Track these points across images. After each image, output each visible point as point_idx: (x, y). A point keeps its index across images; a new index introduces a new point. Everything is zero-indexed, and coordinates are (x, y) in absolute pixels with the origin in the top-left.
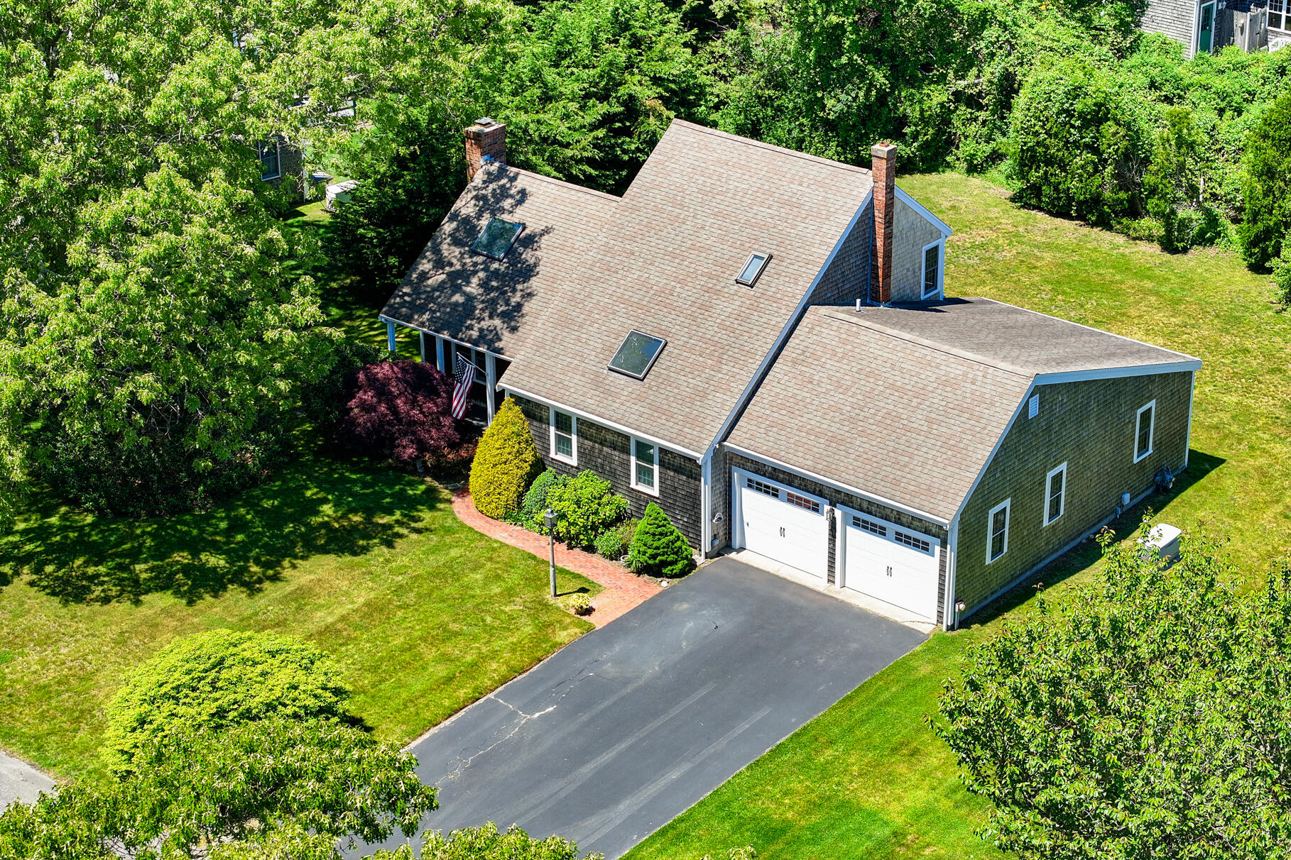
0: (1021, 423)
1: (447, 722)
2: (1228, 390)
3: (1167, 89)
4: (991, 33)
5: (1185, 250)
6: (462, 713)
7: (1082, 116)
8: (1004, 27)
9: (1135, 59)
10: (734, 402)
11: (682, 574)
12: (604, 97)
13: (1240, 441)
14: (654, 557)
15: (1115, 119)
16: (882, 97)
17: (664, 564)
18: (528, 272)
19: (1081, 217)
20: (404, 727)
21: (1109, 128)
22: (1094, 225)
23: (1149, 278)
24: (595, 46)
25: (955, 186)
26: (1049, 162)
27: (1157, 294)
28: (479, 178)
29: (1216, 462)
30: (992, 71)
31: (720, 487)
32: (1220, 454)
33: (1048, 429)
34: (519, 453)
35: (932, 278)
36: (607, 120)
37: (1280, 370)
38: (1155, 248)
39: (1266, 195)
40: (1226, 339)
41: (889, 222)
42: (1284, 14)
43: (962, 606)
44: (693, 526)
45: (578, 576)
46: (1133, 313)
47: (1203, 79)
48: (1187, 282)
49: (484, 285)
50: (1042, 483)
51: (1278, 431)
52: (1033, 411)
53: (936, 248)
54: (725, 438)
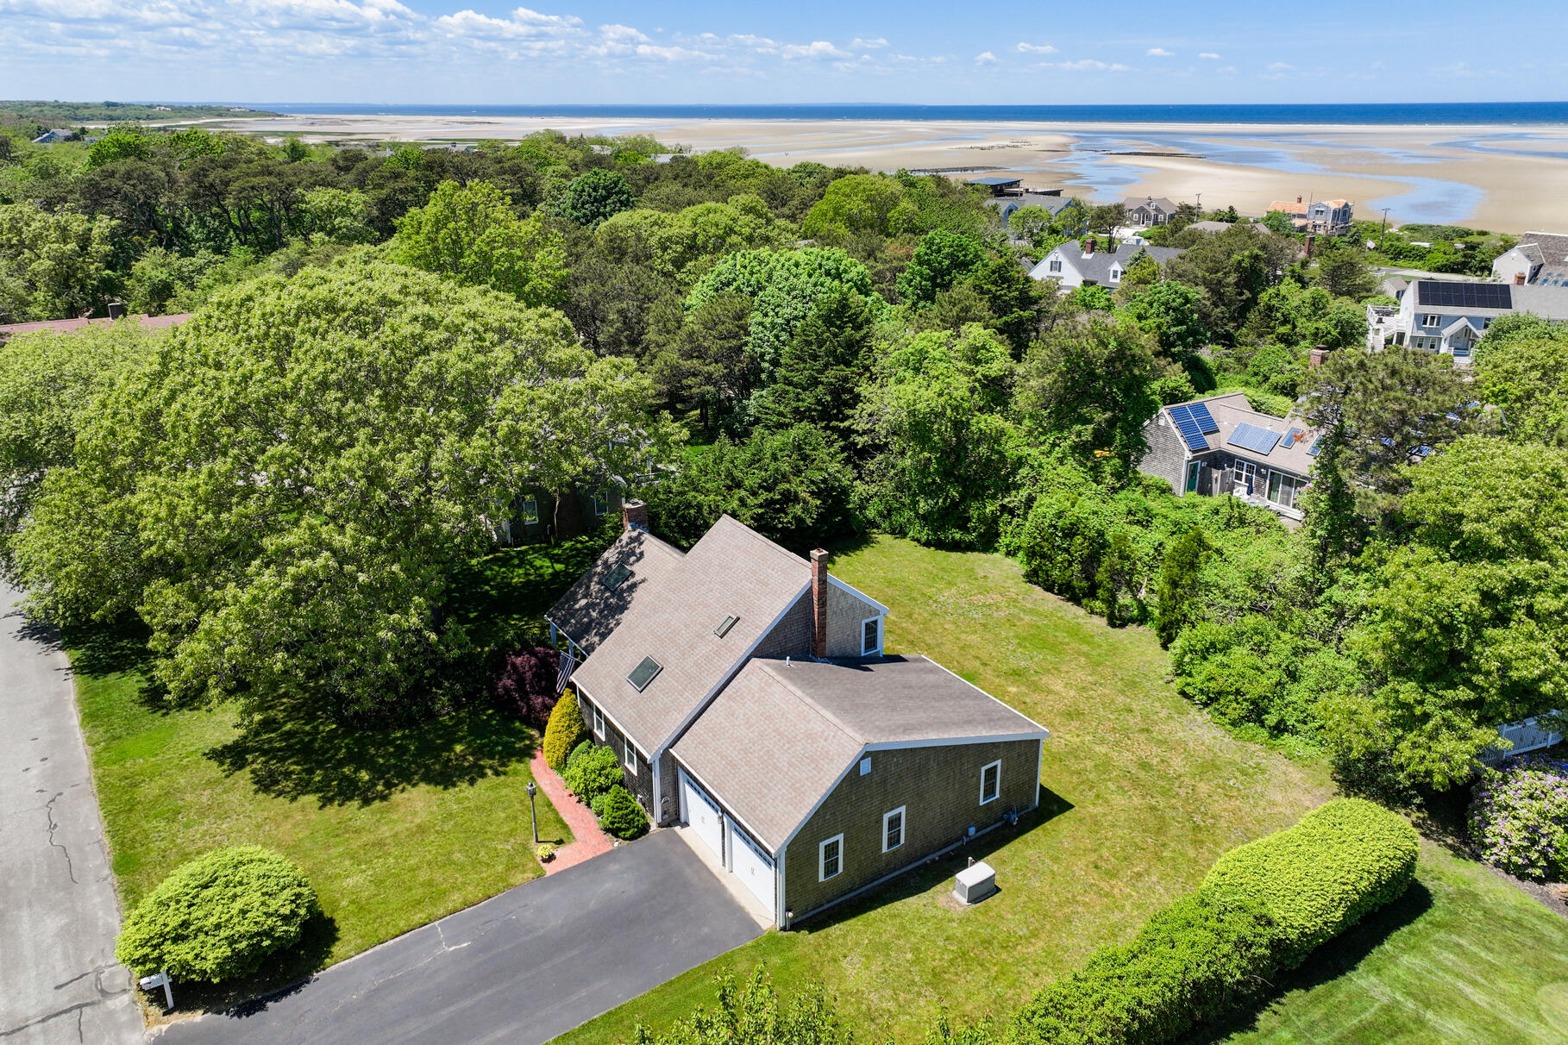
0: (852, 777)
1: (391, 942)
2: (1102, 742)
3: (1140, 516)
4: (1024, 471)
5: (1122, 626)
6: (407, 935)
7: (1063, 530)
8: (1032, 467)
9: (1122, 494)
11: (632, 838)
12: (769, 489)
13: (1091, 788)
14: (613, 823)
15: (1083, 534)
16: (955, 505)
17: (620, 829)
18: (622, 608)
19: (1060, 593)
20: (359, 941)
21: (1078, 540)
22: (1069, 600)
23: (1088, 643)
25: (995, 561)
26: (1043, 556)
27: (1086, 655)
28: (625, 537)
29: (1065, 806)
30: (1024, 493)
31: (669, 778)
32: (1069, 799)
33: (884, 781)
34: (569, 726)
35: (871, 642)
36: (768, 504)
37: (1148, 731)
38: (1104, 621)
39: (1171, 599)
40: (1121, 699)
41: (823, 604)
42: (1244, 473)
43: (790, 914)
44: (648, 804)
45: (565, 826)
46: (1064, 668)
47: (1164, 511)
48: (1113, 650)
49: (601, 612)
50: (880, 821)
51: (1124, 783)
52: (866, 767)
53: (875, 622)
54: (671, 746)
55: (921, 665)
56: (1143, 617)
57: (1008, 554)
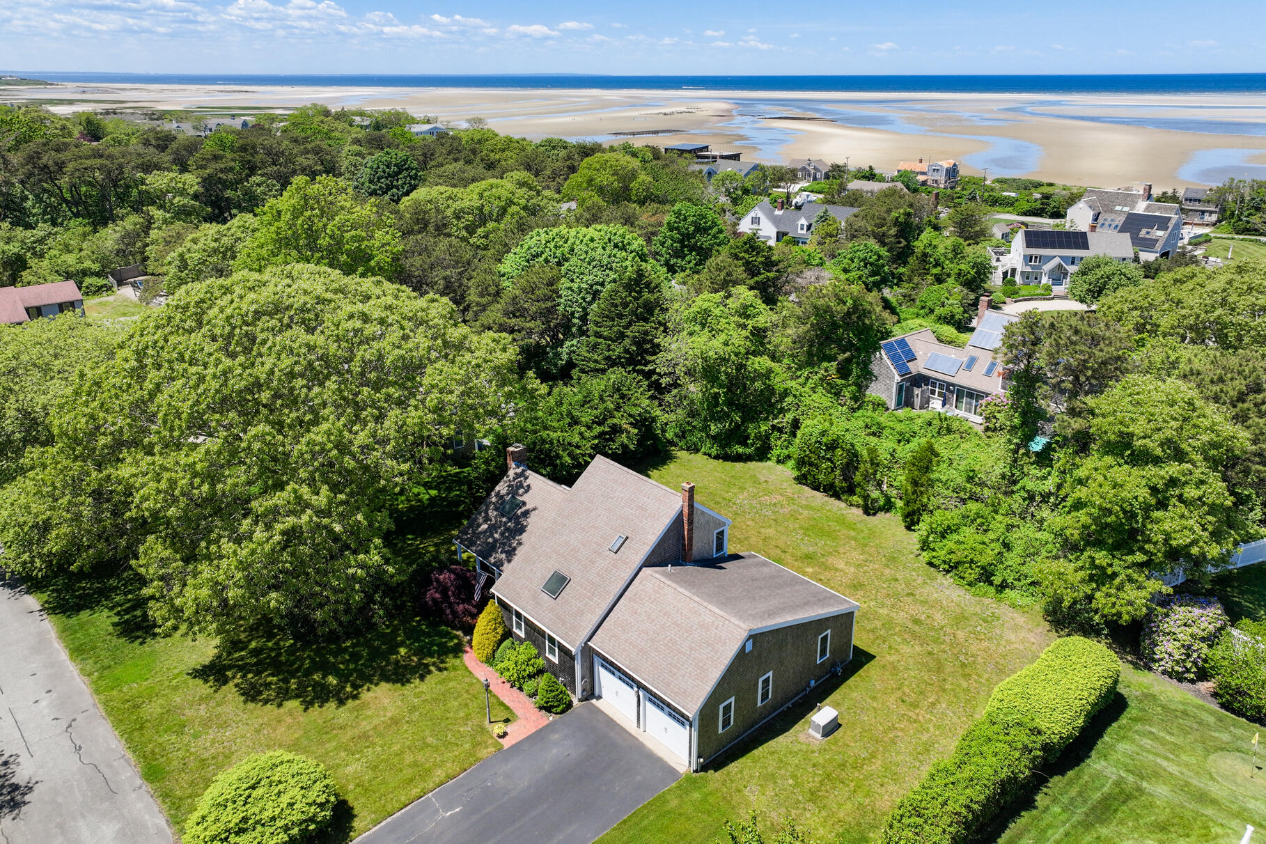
0: (741, 655)
1: (399, 814)
2: (883, 606)
3: (874, 429)
4: (789, 399)
5: (874, 514)
6: (409, 807)
7: (826, 445)
8: (795, 396)
9: (860, 413)
10: (595, 620)
11: (562, 712)
12: (599, 424)
13: (884, 642)
14: (547, 702)
15: (842, 447)
16: (738, 426)
17: (553, 707)
18: (521, 530)
19: (825, 491)
20: (373, 816)
21: (839, 452)
22: (831, 496)
23: (854, 529)
24: (601, 398)
25: (770, 468)
26: (811, 464)
27: (855, 539)
28: (511, 473)
29: (870, 657)
30: (789, 417)
31: (587, 664)
32: (872, 651)
33: (760, 656)
34: (495, 629)
35: (720, 546)
36: (602, 434)
37: (912, 594)
38: (860, 511)
39: (913, 494)
40: (887, 571)
41: (691, 522)
42: (937, 390)
43: (702, 760)
44: (571, 684)
45: (507, 708)
46: (842, 551)
47: (891, 424)
48: (872, 534)
49: (502, 534)
50: (756, 685)
51: (906, 636)
52: (749, 647)
53: (723, 531)
54: (589, 639)
55: (755, 560)
56: (888, 506)
57: (779, 462)
